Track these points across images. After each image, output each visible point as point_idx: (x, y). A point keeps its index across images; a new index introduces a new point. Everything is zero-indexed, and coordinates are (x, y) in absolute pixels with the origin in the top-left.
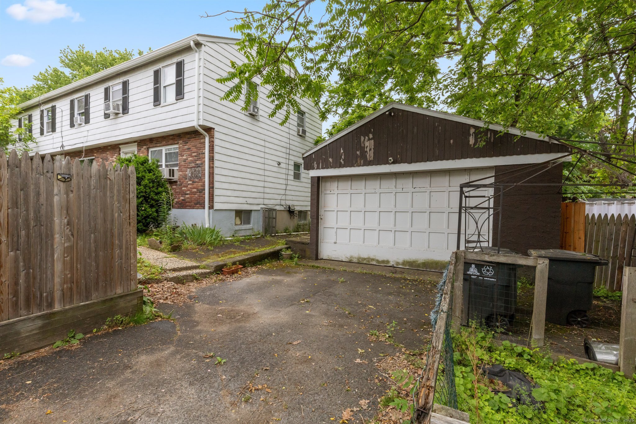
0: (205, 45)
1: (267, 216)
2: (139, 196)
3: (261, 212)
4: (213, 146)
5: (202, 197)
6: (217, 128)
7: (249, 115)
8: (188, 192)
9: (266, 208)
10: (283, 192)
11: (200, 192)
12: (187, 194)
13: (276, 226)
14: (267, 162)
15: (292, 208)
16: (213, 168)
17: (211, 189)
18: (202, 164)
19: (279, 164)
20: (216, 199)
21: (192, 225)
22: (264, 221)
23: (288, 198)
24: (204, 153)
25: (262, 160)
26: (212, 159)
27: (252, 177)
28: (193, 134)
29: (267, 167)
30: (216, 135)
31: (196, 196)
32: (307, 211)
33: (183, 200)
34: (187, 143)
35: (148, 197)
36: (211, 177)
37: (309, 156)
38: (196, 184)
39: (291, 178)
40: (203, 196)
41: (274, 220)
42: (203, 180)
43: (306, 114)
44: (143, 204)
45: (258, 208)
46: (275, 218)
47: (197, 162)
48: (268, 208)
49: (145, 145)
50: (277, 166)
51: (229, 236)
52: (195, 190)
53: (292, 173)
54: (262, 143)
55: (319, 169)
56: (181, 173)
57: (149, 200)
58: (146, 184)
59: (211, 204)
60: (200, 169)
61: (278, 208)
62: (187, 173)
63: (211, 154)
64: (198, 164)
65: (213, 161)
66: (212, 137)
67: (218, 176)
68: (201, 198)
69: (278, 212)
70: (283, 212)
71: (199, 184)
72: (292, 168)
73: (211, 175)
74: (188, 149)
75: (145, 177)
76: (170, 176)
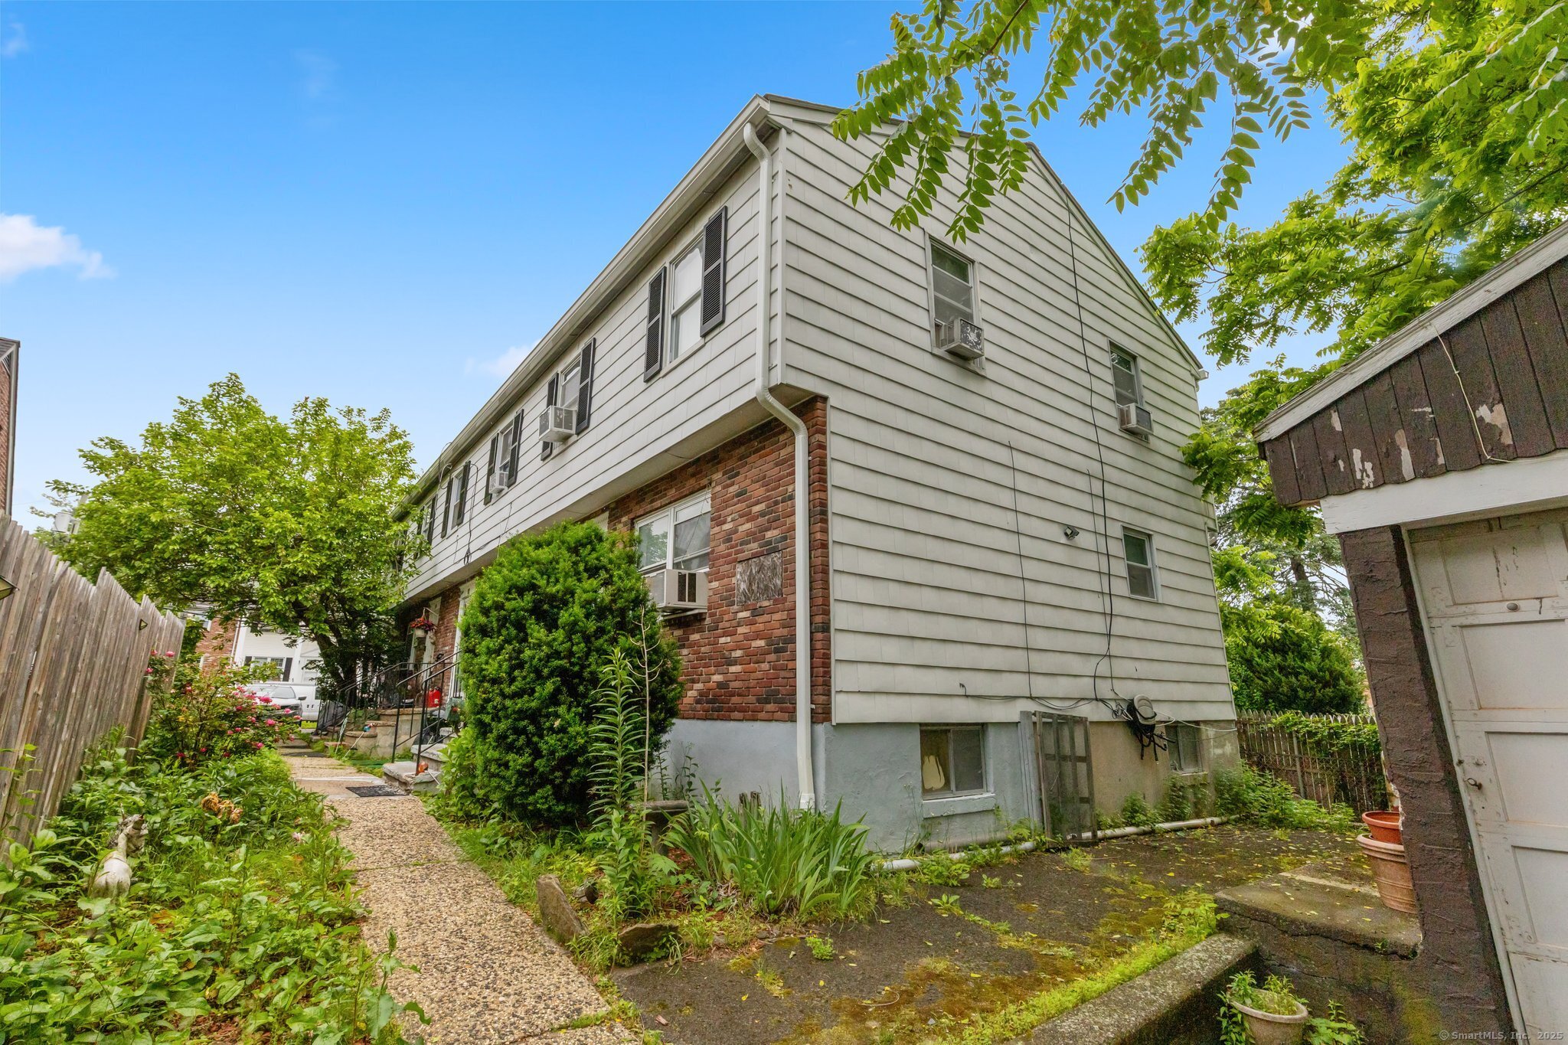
0: (789, 132)
1: (1052, 750)
2: (546, 671)
3: (1027, 730)
4: (823, 463)
5: (784, 668)
6: (836, 398)
7: (948, 357)
8: (738, 653)
9: (1044, 715)
10: (1098, 645)
11: (777, 651)
12: (734, 662)
13: (1091, 793)
14: (1027, 525)
15: (1144, 711)
16: (824, 546)
17: (819, 636)
18: (785, 538)
19: (1071, 532)
20: (841, 677)
21: (742, 799)
22: (1043, 776)
23: (1122, 668)
24: (792, 498)
25: (1007, 520)
26: (819, 513)
27: (978, 583)
28: (756, 437)
29: (1029, 547)
30: (835, 422)
31: (765, 666)
32: (1197, 723)
33: (720, 685)
34: (738, 474)
35: (579, 675)
36: (819, 584)
37: (1306, 431)
38: (766, 617)
39: (1121, 587)
40: (790, 665)
41: (1082, 767)
42: (790, 598)
43: (1140, 361)
44: (557, 704)
45: (1010, 713)
46: (1086, 759)
47: (769, 534)
48: (1050, 716)
49: (626, 514)
50: (1063, 540)
51: (899, 848)
52: (761, 643)
53: (1120, 568)
54: (1003, 455)
55: (1401, 481)
56: (715, 584)
57: (581, 688)
58: (575, 623)
59: (821, 699)
60: (776, 557)
61: (1086, 711)
62: (734, 580)
63: (817, 495)
64: (769, 543)
65: (825, 521)
66: (817, 429)
67: (845, 578)
68: (783, 674)
69: (1092, 730)
70: (1109, 730)
71: (777, 616)
72: (1118, 549)
73: (820, 574)
74: (739, 495)
75: (572, 593)
76: (681, 598)
